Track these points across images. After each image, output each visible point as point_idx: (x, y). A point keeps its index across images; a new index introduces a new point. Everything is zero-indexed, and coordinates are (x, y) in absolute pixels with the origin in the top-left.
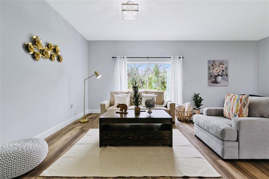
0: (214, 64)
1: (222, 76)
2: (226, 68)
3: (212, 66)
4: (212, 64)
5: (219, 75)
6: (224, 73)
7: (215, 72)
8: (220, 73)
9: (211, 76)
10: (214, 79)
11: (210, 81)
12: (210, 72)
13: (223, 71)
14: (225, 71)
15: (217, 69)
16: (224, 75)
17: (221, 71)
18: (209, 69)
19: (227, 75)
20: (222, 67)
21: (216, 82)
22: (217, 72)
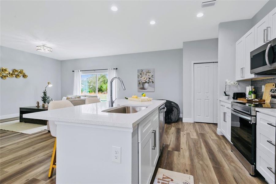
0: (142, 73)
1: (148, 83)
2: (152, 76)
3: (141, 74)
4: (141, 73)
5: (146, 82)
6: (151, 80)
7: (143, 80)
8: (147, 81)
9: (140, 83)
10: (142, 86)
11: (139, 87)
12: (139, 80)
13: (150, 78)
14: (151, 78)
15: (144, 77)
16: (151, 81)
17: (148, 79)
18: (138, 77)
19: (153, 82)
20: (149, 75)
21: (143, 88)
22: (144, 80)
